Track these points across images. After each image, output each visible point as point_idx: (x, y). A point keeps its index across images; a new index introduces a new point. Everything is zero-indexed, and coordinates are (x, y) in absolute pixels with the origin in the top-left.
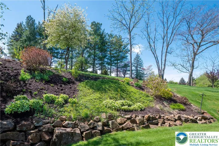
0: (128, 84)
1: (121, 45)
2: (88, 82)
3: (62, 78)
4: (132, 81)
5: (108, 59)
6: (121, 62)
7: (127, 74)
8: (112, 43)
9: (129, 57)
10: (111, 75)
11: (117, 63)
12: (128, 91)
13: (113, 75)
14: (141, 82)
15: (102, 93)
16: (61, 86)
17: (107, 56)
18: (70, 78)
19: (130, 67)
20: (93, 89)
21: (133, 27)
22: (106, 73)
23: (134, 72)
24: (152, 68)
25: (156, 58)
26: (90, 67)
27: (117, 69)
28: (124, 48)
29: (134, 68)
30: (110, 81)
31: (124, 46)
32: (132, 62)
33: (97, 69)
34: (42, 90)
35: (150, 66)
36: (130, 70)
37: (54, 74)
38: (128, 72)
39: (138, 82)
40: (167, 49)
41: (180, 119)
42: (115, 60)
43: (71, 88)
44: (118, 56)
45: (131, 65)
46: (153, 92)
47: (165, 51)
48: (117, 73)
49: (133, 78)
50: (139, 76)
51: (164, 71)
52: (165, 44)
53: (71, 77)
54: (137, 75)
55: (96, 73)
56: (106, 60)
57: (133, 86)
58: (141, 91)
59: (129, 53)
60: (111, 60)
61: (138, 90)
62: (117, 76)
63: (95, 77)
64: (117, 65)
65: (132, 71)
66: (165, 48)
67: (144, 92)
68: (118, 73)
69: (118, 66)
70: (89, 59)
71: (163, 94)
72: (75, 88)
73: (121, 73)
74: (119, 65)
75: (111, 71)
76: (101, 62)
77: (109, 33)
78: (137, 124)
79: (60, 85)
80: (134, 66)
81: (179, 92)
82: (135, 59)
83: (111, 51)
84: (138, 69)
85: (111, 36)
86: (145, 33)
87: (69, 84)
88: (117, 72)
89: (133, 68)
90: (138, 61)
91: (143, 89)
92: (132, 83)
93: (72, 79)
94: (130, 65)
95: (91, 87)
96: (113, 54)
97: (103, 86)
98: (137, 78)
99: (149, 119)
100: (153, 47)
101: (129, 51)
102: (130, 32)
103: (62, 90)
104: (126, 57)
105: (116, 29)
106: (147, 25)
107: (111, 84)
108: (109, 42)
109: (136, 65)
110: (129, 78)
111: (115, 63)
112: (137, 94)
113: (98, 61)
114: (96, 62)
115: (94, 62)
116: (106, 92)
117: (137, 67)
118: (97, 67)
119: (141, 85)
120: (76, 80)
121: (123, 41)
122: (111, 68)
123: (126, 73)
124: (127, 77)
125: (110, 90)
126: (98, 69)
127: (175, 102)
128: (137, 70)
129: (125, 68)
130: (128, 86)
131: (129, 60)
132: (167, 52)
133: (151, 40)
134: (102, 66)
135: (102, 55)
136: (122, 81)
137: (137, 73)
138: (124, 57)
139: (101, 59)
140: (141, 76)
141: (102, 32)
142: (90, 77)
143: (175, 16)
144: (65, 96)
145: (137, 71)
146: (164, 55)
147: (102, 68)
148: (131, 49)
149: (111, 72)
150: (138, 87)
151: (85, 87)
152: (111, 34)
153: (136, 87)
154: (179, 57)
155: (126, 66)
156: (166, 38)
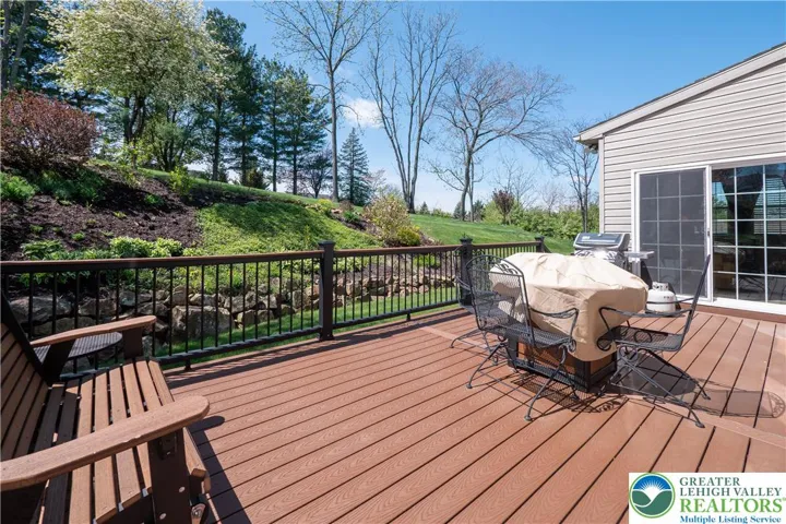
0: (328, 214)
1: (307, 102)
2: (221, 207)
3: (142, 196)
4: (337, 208)
5: (264, 138)
6: (309, 150)
7: (325, 186)
8: (277, 89)
9: (329, 139)
10: (275, 189)
11: (296, 153)
12: (327, 232)
13: (283, 188)
14: (358, 211)
15: (264, 236)
16: (146, 218)
17: (261, 127)
18: (166, 197)
19: (333, 168)
20: (240, 226)
21: (340, 60)
22: (258, 181)
23: (343, 182)
24: (385, 175)
25: (398, 150)
26: (200, 158)
27: (295, 172)
28: (315, 111)
29: (345, 172)
30: (281, 207)
31: (316, 105)
32: (339, 153)
33: (227, 165)
34: (92, 227)
35: (379, 172)
36: (331, 178)
37: (108, 181)
38: (329, 183)
39: (351, 210)
40: (420, 130)
41: (426, 282)
42: (289, 144)
43: (176, 223)
44: (297, 132)
45: (336, 162)
46: (382, 232)
47: (415, 135)
48: (295, 183)
49: (340, 200)
50: (357, 196)
51: (414, 183)
52: (416, 119)
53: (166, 193)
54: (352, 192)
55: (224, 178)
56: (260, 140)
57: (340, 220)
58: (358, 232)
59: (330, 126)
60: (274, 142)
61: (351, 230)
62: (295, 193)
63: (237, 194)
64: (295, 160)
65: (337, 179)
66: (416, 126)
67: (363, 234)
68: (298, 183)
69: (298, 162)
70: (199, 131)
71: (403, 236)
72: (191, 223)
73: (307, 183)
74: (302, 160)
75: (274, 176)
76: (241, 144)
77: (270, 58)
78: (346, 294)
79: (142, 215)
80: (343, 164)
81: (436, 233)
82: (346, 146)
83: (275, 112)
84: (356, 174)
85: (274, 67)
86: (371, 81)
87: (169, 212)
88: (295, 180)
89: (342, 171)
90: (354, 153)
91: (362, 228)
92: (337, 213)
93: (170, 197)
94: (332, 161)
95: (234, 221)
96: (282, 124)
97: (266, 220)
98: (351, 199)
99: (370, 285)
100: (390, 121)
101: (330, 120)
102: (332, 72)
103: (152, 228)
104: (322, 136)
105: (290, 52)
106: (376, 60)
107: (286, 214)
108: (270, 87)
109: (348, 163)
110: (331, 198)
111: (289, 153)
112: (349, 237)
113: (231, 140)
114: (224, 143)
115: (217, 142)
116: (273, 233)
117: (351, 169)
118: (225, 161)
119: (359, 217)
120: (185, 200)
121: (312, 91)
122: (275, 166)
123: (323, 184)
124: (324, 197)
125: (283, 230)
126: (231, 168)
127: (425, 252)
128: (352, 178)
129: (318, 168)
130: (327, 221)
131: (331, 147)
132: (419, 138)
133: (385, 103)
134: (244, 158)
135: (244, 121)
136: (314, 208)
137: (352, 187)
138: (315, 137)
139: (239, 135)
140: (362, 194)
141: (247, 51)
142: (221, 195)
143: (435, 58)
144: (171, 242)
145: (352, 181)
146: (413, 145)
147: (244, 163)
148: (335, 119)
149: (274, 179)
150: (352, 223)
151: (217, 221)
152: (275, 63)
153: (347, 222)
154: (449, 153)
155: (321, 163)
156: (417, 103)
